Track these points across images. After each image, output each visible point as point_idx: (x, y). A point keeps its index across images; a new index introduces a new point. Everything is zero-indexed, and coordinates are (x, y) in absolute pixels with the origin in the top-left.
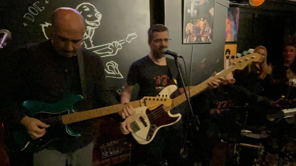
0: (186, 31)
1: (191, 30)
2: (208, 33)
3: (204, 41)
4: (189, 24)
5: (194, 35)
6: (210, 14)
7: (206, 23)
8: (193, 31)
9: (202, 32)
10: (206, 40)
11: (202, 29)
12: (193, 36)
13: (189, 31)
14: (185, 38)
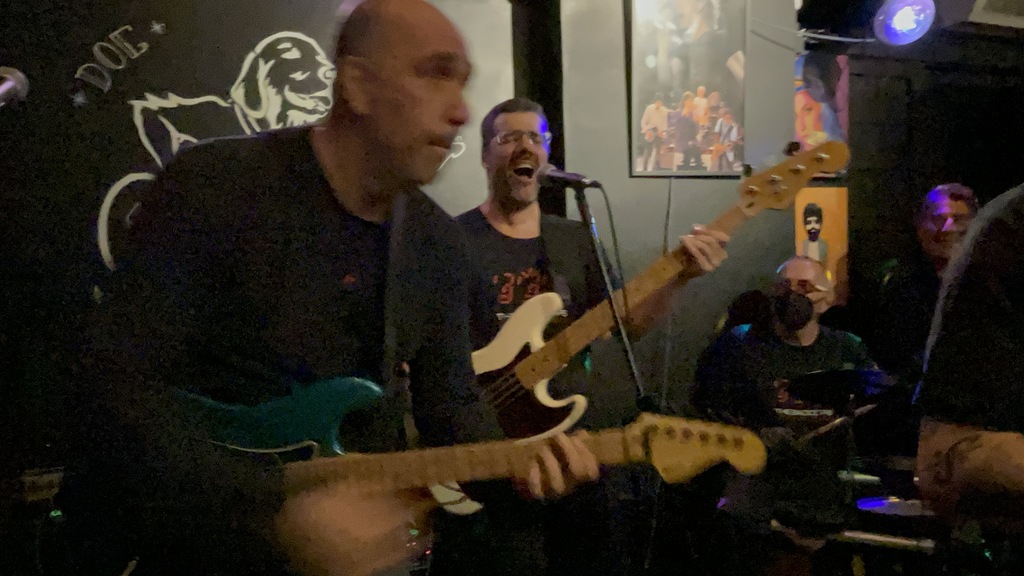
3: (712, 166)
7: (719, 105)
8: (668, 133)
13: (655, 129)
14: (641, 153)
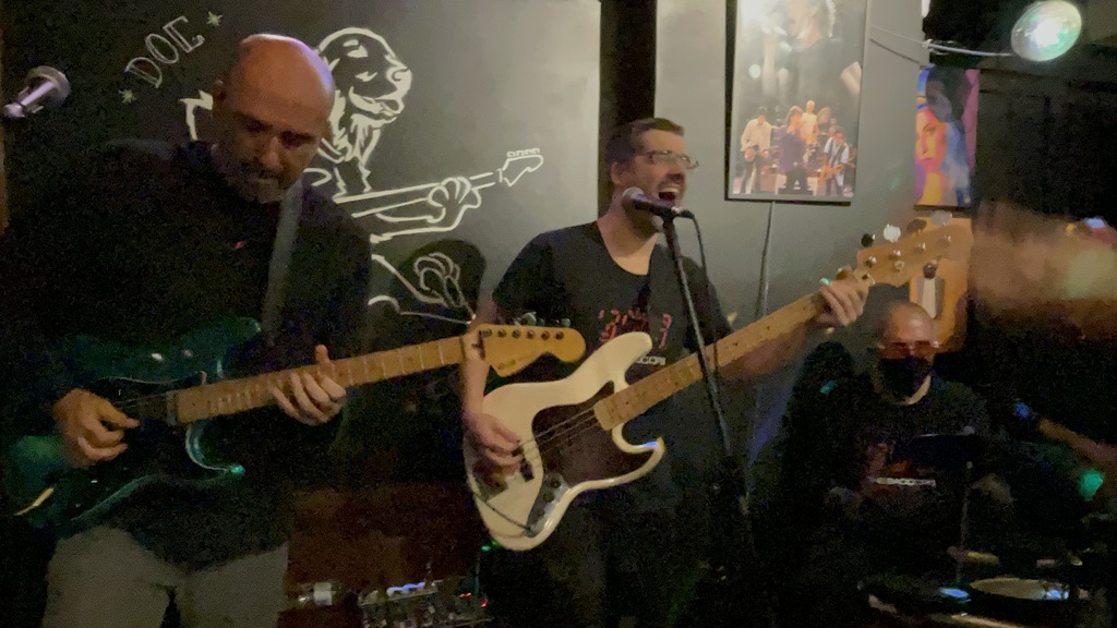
0: (742, 149)
1: (765, 145)
2: (836, 163)
3: (818, 192)
5: (774, 166)
7: (829, 122)
8: (770, 152)
10: (828, 191)
11: (809, 142)
13: (756, 147)
14: (739, 174)
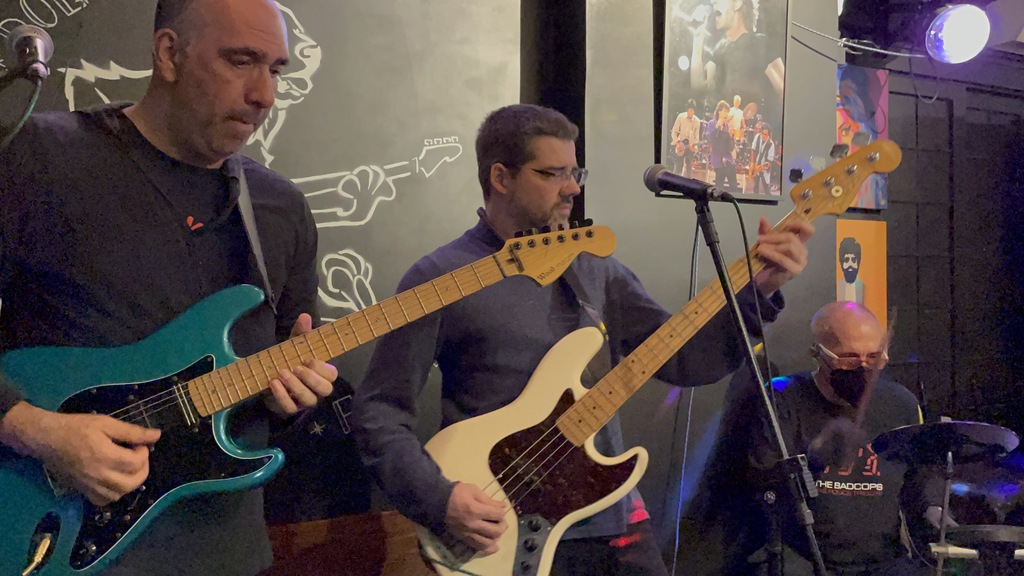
0: (672, 144)
4: (683, 115)
6: (768, 83)
7: (755, 116)
9: (738, 154)
11: (737, 138)
12: (704, 166)
